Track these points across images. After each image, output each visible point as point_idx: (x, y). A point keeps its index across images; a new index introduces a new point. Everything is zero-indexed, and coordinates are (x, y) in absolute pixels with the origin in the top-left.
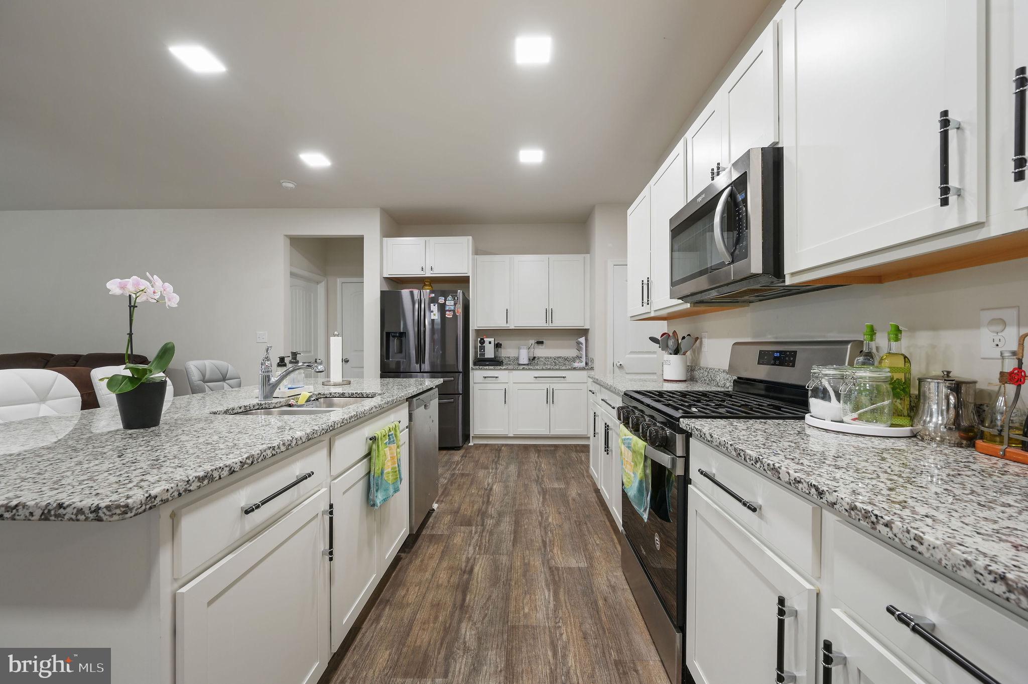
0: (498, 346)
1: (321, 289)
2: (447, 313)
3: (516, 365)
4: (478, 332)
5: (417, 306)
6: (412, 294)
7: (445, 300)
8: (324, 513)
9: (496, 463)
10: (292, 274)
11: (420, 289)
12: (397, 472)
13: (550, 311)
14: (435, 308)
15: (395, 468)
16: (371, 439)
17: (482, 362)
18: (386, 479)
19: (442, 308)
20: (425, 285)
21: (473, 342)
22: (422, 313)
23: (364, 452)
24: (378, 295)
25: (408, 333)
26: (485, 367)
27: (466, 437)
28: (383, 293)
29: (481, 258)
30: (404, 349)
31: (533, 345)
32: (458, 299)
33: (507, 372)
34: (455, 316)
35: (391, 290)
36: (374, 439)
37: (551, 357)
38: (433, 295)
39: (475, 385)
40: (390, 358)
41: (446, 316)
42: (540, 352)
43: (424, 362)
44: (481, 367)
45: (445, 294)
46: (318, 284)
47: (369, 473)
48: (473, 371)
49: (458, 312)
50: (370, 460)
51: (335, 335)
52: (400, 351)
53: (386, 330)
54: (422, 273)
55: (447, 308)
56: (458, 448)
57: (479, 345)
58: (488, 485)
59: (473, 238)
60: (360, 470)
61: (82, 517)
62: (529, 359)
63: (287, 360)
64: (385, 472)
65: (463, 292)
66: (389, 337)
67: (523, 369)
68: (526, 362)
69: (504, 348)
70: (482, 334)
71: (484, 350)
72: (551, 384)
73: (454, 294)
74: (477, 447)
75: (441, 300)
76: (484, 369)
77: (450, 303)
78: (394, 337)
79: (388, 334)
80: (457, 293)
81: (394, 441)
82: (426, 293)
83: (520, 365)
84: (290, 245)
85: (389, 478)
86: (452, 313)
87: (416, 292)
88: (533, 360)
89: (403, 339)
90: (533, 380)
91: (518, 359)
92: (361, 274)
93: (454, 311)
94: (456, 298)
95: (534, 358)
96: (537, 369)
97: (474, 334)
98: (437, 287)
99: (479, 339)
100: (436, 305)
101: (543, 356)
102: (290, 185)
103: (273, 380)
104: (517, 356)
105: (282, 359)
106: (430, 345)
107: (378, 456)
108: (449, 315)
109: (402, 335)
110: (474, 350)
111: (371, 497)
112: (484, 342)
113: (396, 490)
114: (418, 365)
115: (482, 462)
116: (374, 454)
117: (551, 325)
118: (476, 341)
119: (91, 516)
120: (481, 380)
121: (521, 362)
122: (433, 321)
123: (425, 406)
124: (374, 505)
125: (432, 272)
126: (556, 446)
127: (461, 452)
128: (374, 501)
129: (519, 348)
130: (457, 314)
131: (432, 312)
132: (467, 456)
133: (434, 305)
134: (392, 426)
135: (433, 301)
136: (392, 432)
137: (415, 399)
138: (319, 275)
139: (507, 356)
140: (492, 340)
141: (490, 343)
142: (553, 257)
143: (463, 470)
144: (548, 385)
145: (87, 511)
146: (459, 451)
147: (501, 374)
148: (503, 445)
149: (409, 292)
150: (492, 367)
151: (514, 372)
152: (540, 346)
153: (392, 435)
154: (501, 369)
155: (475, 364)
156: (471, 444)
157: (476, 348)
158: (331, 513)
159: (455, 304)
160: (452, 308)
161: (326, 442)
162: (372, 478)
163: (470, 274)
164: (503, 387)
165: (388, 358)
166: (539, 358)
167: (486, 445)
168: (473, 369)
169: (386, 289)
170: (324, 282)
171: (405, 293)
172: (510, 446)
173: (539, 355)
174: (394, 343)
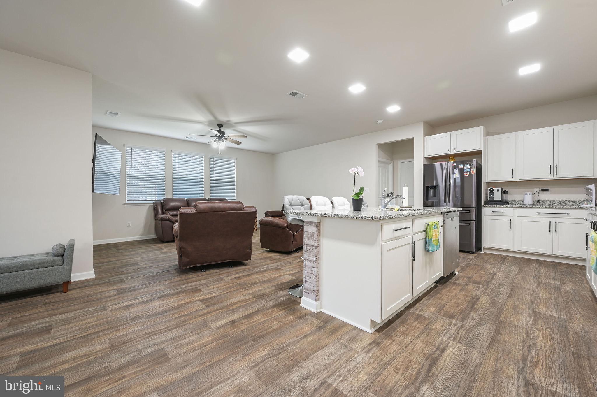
0: (504, 193)
1: (391, 167)
2: (465, 173)
3: (521, 204)
4: (488, 184)
5: (445, 171)
6: (441, 165)
7: (464, 166)
8: (411, 243)
9: (501, 264)
10: (379, 162)
11: (447, 161)
12: (438, 241)
13: (555, 167)
14: (457, 171)
15: (437, 239)
16: (427, 224)
17: (491, 202)
18: (433, 242)
19: (462, 171)
20: (450, 159)
21: (485, 191)
22: (449, 175)
23: (424, 229)
24: (422, 167)
25: (439, 186)
26: (494, 206)
27: (479, 248)
28: (425, 166)
29: (490, 138)
30: (437, 195)
31: (537, 192)
32: (472, 165)
33: (512, 209)
34: (471, 175)
35: (429, 164)
36: (428, 224)
37: (556, 201)
38: (456, 164)
39: (485, 216)
40: (429, 199)
41: (465, 175)
42: (544, 196)
43: (449, 202)
44: (490, 205)
45: (463, 163)
46: (389, 165)
47: (426, 238)
48: (484, 208)
49: (473, 172)
50: (426, 233)
51: (405, 186)
52: (435, 196)
53: (426, 185)
54: (448, 152)
55: (465, 171)
56: (473, 253)
57: (489, 192)
58: (493, 272)
59: (484, 126)
60: (423, 235)
61: (369, 219)
62: (534, 202)
63: (390, 195)
64: (433, 239)
65: (476, 161)
66: (428, 188)
67: (526, 207)
68: (530, 202)
69: (511, 194)
70: (491, 186)
71: (493, 196)
72: (554, 219)
73: (470, 162)
74: (486, 254)
75: (461, 166)
76: (493, 207)
77: (467, 167)
78: (431, 188)
79: (428, 187)
80: (472, 161)
81: (436, 228)
82: (451, 163)
83: (524, 205)
84: (378, 148)
85: (434, 242)
86: (468, 173)
87: (444, 164)
88: (538, 202)
89: (437, 189)
90: (536, 215)
91: (523, 201)
92: (413, 157)
93: (470, 172)
94: (471, 164)
95: (539, 201)
96: (540, 208)
97: (485, 185)
98: (457, 159)
99: (489, 189)
100: (458, 170)
101: (548, 199)
102: (381, 122)
103: (386, 202)
104: (523, 199)
105: (388, 195)
106: (453, 193)
107: (430, 231)
108: (466, 175)
109: (436, 187)
110: (485, 196)
111: (427, 247)
112: (493, 190)
113: (438, 249)
114: (446, 203)
115: (490, 261)
116: (428, 230)
117: (555, 176)
118: (486, 190)
119: (371, 218)
120: (491, 213)
121: (526, 203)
122: (455, 179)
123: (451, 219)
124: (428, 251)
125: (455, 151)
126: (559, 264)
127: (475, 255)
128: (428, 249)
129: (524, 194)
130: (472, 174)
131: (455, 173)
132: (479, 257)
133: (456, 170)
134: (436, 222)
135: (455, 167)
136: (436, 224)
137: (446, 214)
138: (390, 160)
139: (513, 199)
140: (500, 189)
141: (498, 190)
142: (556, 128)
143: (475, 263)
144: (552, 219)
145: (370, 217)
146: (473, 254)
147: (507, 210)
148: (508, 256)
149: (440, 164)
150: (499, 206)
151: (518, 209)
152: (545, 192)
153: (435, 225)
154: (507, 207)
155: (486, 204)
156: (482, 252)
157: (487, 194)
158: (414, 244)
159: (471, 168)
160: (469, 170)
161: (412, 220)
162: (427, 240)
163: (482, 149)
164: (509, 218)
165: (427, 199)
166: (543, 201)
167: (494, 254)
168: (484, 206)
169: (426, 163)
170: (392, 164)
171: (437, 165)
172: (514, 257)
173: (544, 199)
174: (431, 192)
